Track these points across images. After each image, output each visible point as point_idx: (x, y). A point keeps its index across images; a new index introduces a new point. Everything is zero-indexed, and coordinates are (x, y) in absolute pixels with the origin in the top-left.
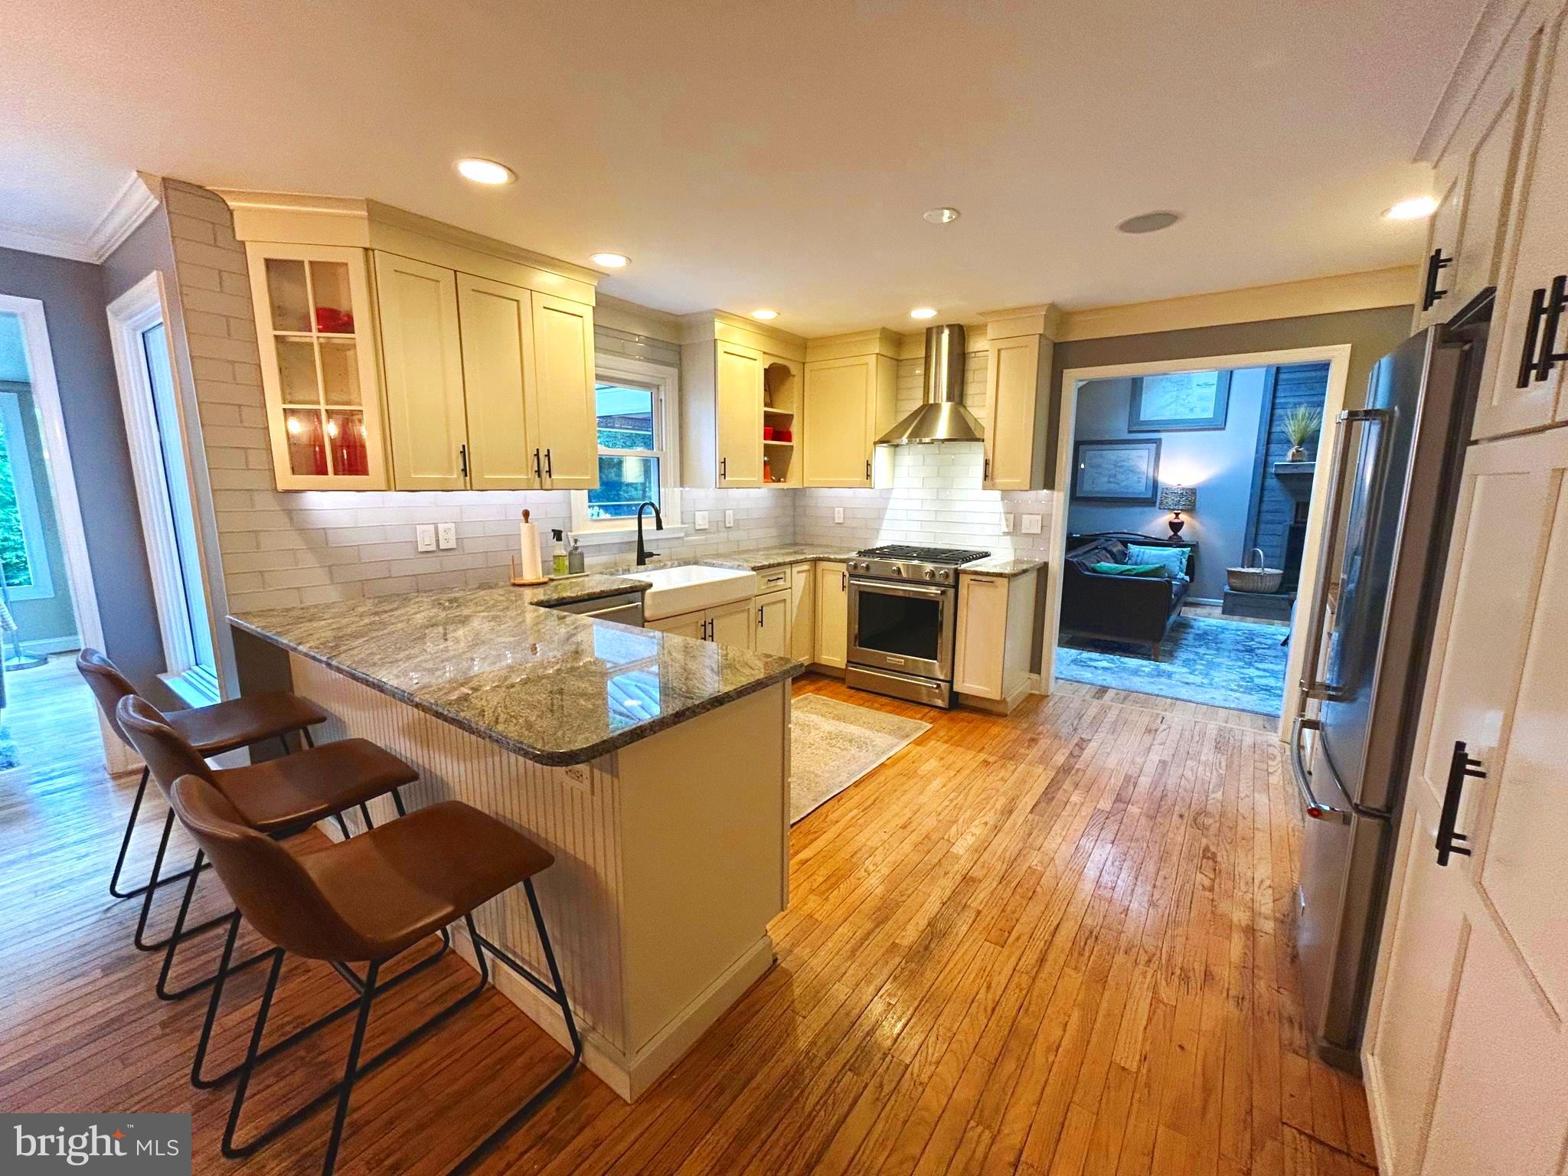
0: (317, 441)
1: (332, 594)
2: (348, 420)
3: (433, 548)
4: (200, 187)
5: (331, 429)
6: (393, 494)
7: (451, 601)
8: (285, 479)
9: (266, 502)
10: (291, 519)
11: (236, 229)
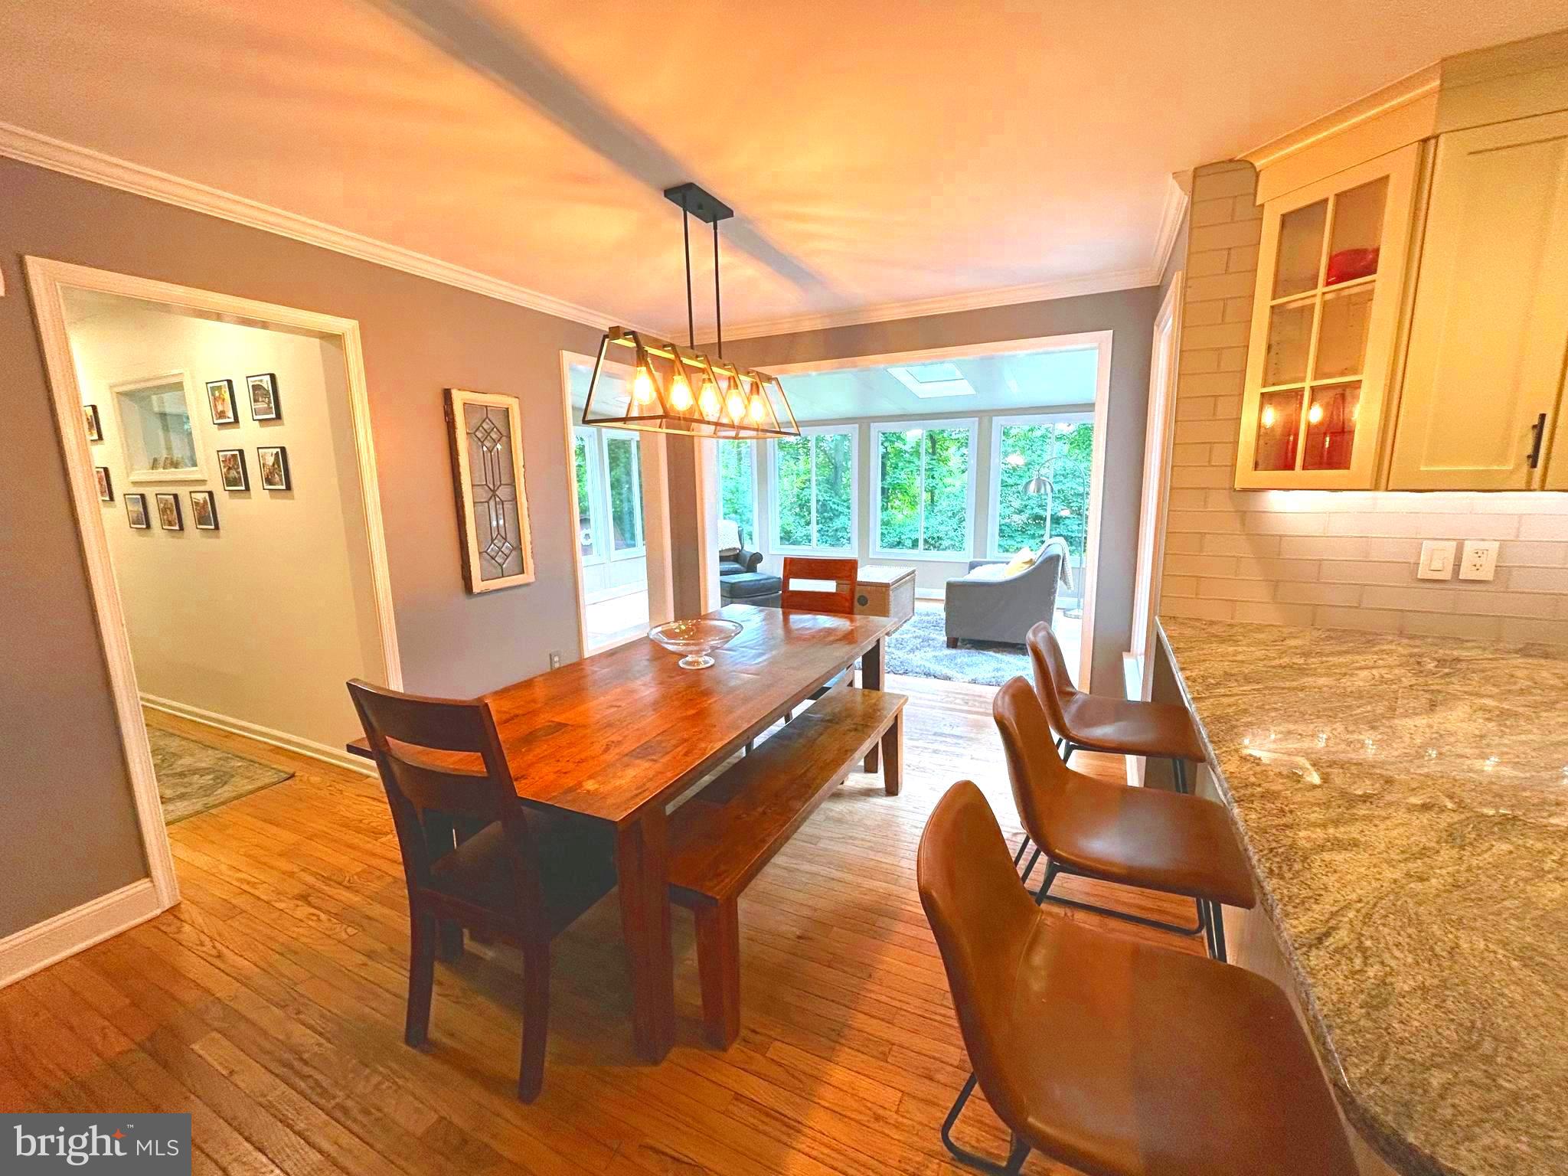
0: (1290, 429)
1: (1270, 615)
2: (1342, 396)
3: (1447, 575)
4: (1231, 161)
5: (1314, 414)
6: (1381, 495)
7: (1441, 662)
8: (1245, 475)
9: (1220, 502)
10: (1243, 524)
11: (1258, 193)
